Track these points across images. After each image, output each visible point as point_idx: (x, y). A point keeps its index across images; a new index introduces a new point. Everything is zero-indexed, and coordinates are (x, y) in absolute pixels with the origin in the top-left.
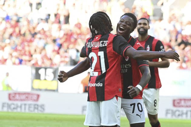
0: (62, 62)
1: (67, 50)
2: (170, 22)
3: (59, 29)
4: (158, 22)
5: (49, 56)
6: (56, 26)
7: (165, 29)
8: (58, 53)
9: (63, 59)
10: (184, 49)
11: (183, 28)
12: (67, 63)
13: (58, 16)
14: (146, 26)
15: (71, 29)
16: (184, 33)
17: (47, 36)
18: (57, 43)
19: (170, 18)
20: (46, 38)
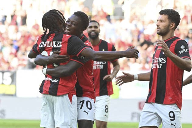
0: (20, 65)
1: (24, 53)
2: (131, 21)
3: (16, 31)
4: (118, 22)
5: (6, 59)
6: (13, 27)
7: (126, 30)
8: (16, 56)
9: (21, 62)
10: (146, 49)
11: (145, 28)
12: (25, 66)
13: (14, 17)
14: (97, 30)
15: (29, 31)
16: (146, 32)
17: (3, 39)
18: (14, 46)
19: (131, 17)
20: (3, 41)
